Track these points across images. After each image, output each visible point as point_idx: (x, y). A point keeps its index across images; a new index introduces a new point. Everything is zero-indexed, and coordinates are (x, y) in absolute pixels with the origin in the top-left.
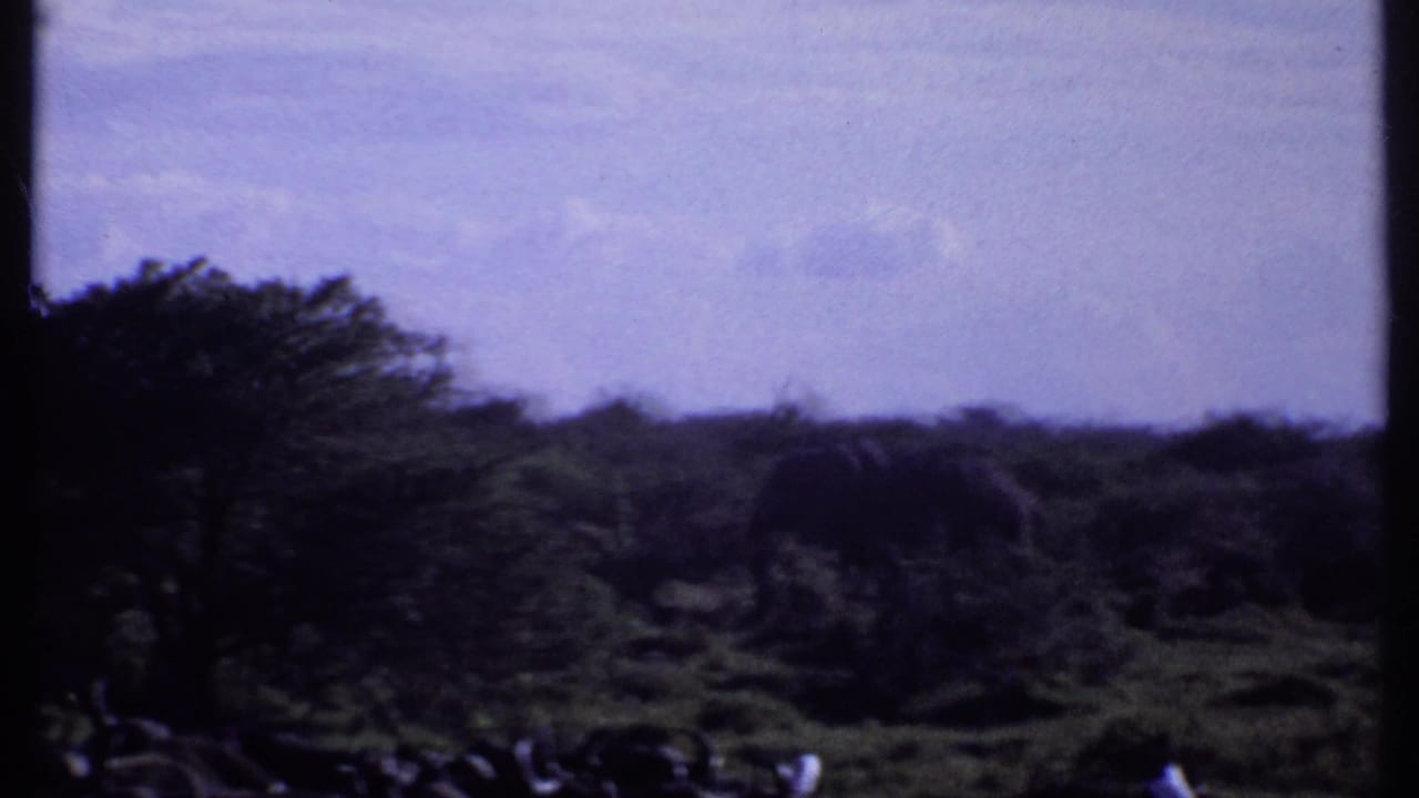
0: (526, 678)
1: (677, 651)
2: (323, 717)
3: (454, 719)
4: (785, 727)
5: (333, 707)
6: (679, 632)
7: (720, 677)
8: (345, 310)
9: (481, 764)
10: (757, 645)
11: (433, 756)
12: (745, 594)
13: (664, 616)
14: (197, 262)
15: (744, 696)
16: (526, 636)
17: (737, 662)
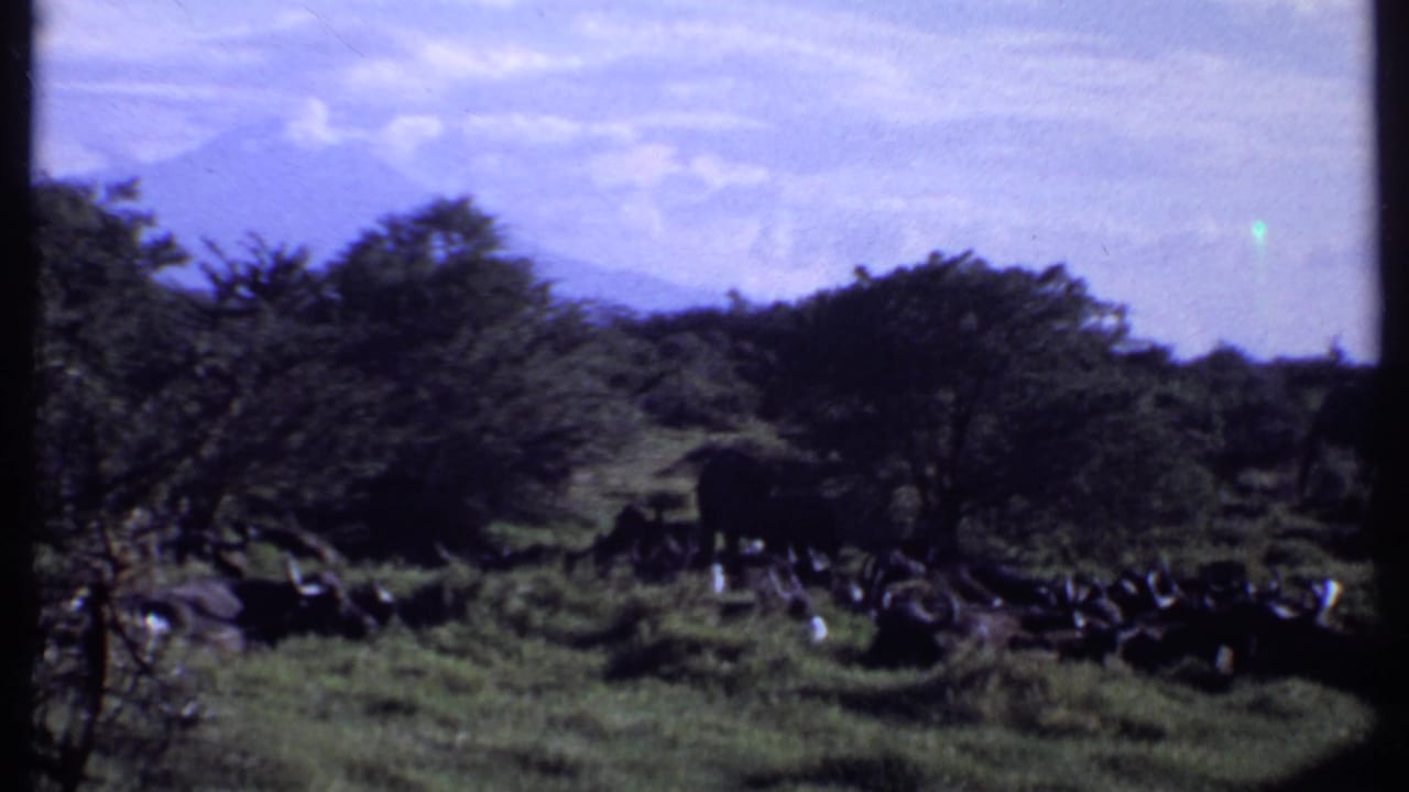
0: (1157, 531)
1: (1252, 514)
2: (1027, 555)
3: (1111, 557)
4: (1318, 562)
5: (1034, 549)
6: (1253, 501)
7: (1279, 531)
8: (1062, 287)
9: (1130, 587)
10: (1301, 510)
11: (1097, 580)
12: (1292, 475)
13: (1245, 490)
14: (968, 253)
15: (1292, 544)
16: (1157, 504)
17: (1289, 521)
